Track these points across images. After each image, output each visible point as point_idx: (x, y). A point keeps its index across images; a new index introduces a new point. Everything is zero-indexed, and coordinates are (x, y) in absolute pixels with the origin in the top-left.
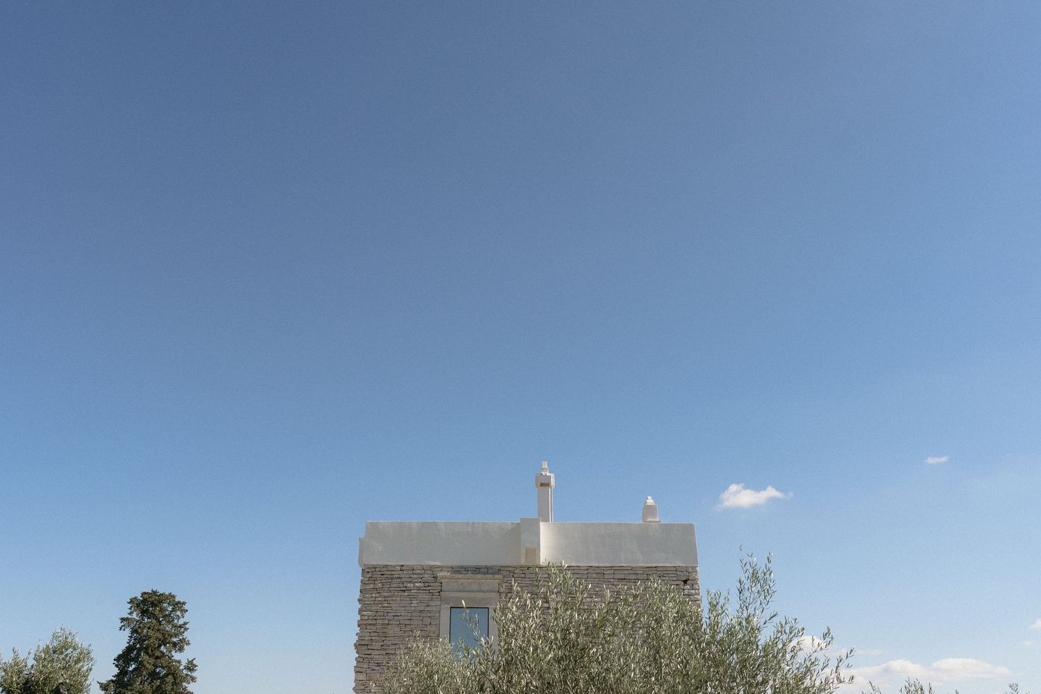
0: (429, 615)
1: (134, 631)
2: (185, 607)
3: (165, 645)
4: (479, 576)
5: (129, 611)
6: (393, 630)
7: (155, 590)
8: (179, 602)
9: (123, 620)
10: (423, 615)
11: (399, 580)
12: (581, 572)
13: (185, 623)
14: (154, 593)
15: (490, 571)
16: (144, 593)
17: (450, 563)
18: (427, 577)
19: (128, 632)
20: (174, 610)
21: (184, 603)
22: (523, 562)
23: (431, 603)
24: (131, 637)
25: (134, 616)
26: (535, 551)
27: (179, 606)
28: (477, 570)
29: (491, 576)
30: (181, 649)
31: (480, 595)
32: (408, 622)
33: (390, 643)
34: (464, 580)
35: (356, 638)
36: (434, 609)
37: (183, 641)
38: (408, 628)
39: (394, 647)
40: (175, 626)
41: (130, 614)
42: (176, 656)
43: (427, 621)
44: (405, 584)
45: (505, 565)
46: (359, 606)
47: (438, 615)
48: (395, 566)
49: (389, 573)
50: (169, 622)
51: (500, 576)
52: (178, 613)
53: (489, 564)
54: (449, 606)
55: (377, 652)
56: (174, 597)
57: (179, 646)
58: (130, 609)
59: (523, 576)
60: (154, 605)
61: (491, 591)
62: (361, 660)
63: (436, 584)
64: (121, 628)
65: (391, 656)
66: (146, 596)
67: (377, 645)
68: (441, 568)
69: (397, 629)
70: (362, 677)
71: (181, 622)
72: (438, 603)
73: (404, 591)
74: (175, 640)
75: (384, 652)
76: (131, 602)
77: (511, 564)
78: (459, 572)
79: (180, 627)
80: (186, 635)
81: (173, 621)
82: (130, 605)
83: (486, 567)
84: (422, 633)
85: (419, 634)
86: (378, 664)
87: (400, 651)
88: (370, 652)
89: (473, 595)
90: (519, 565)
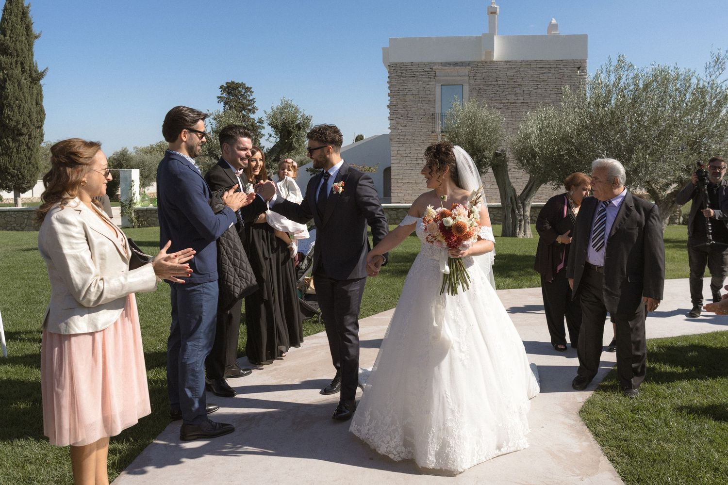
0: (429, 89)
1: (226, 104)
2: (252, 90)
3: (245, 111)
4: (457, 67)
5: (221, 93)
6: (409, 98)
7: (233, 81)
8: (248, 88)
9: (218, 97)
10: (425, 89)
11: (410, 71)
12: (517, 64)
13: (254, 99)
14: (233, 82)
15: (464, 64)
16: (227, 83)
17: (440, 61)
18: (427, 69)
19: (222, 103)
20: (246, 92)
21: (251, 88)
22: (483, 59)
23: (430, 83)
24: (225, 106)
25: (224, 95)
26: (491, 52)
27: (248, 89)
28: (456, 64)
29: (464, 67)
30: (254, 112)
31: (458, 78)
32: (417, 93)
33: (407, 105)
34: (448, 70)
35: (389, 102)
36: (432, 86)
37: (254, 108)
38: (417, 97)
39: (410, 106)
40: (248, 100)
41: (222, 94)
42: (252, 116)
43: (428, 92)
44: (415, 73)
45: (472, 61)
46: (389, 85)
47: (434, 89)
48: (408, 63)
49: (405, 67)
50: (244, 98)
51: (470, 67)
52: (249, 93)
53: (463, 60)
54: (440, 85)
55: (400, 109)
56: (244, 84)
57: (253, 110)
58: (221, 91)
59: (483, 67)
60: (233, 89)
61: (464, 76)
62: (392, 114)
63: (432, 73)
64: (218, 102)
65: (409, 111)
66: (229, 84)
67: (400, 106)
68: (435, 64)
69: (411, 97)
70: (393, 122)
71: (251, 98)
72: (434, 83)
73: (414, 77)
74: (249, 107)
75: (405, 109)
76: (221, 87)
77: (475, 61)
78: (445, 65)
79: (251, 100)
80: (255, 105)
81: (246, 97)
82: (221, 90)
83: (461, 63)
84: (426, 99)
85: (424, 99)
86: (402, 116)
87: (413, 109)
88: (397, 109)
89: (454, 78)
90: (480, 60)
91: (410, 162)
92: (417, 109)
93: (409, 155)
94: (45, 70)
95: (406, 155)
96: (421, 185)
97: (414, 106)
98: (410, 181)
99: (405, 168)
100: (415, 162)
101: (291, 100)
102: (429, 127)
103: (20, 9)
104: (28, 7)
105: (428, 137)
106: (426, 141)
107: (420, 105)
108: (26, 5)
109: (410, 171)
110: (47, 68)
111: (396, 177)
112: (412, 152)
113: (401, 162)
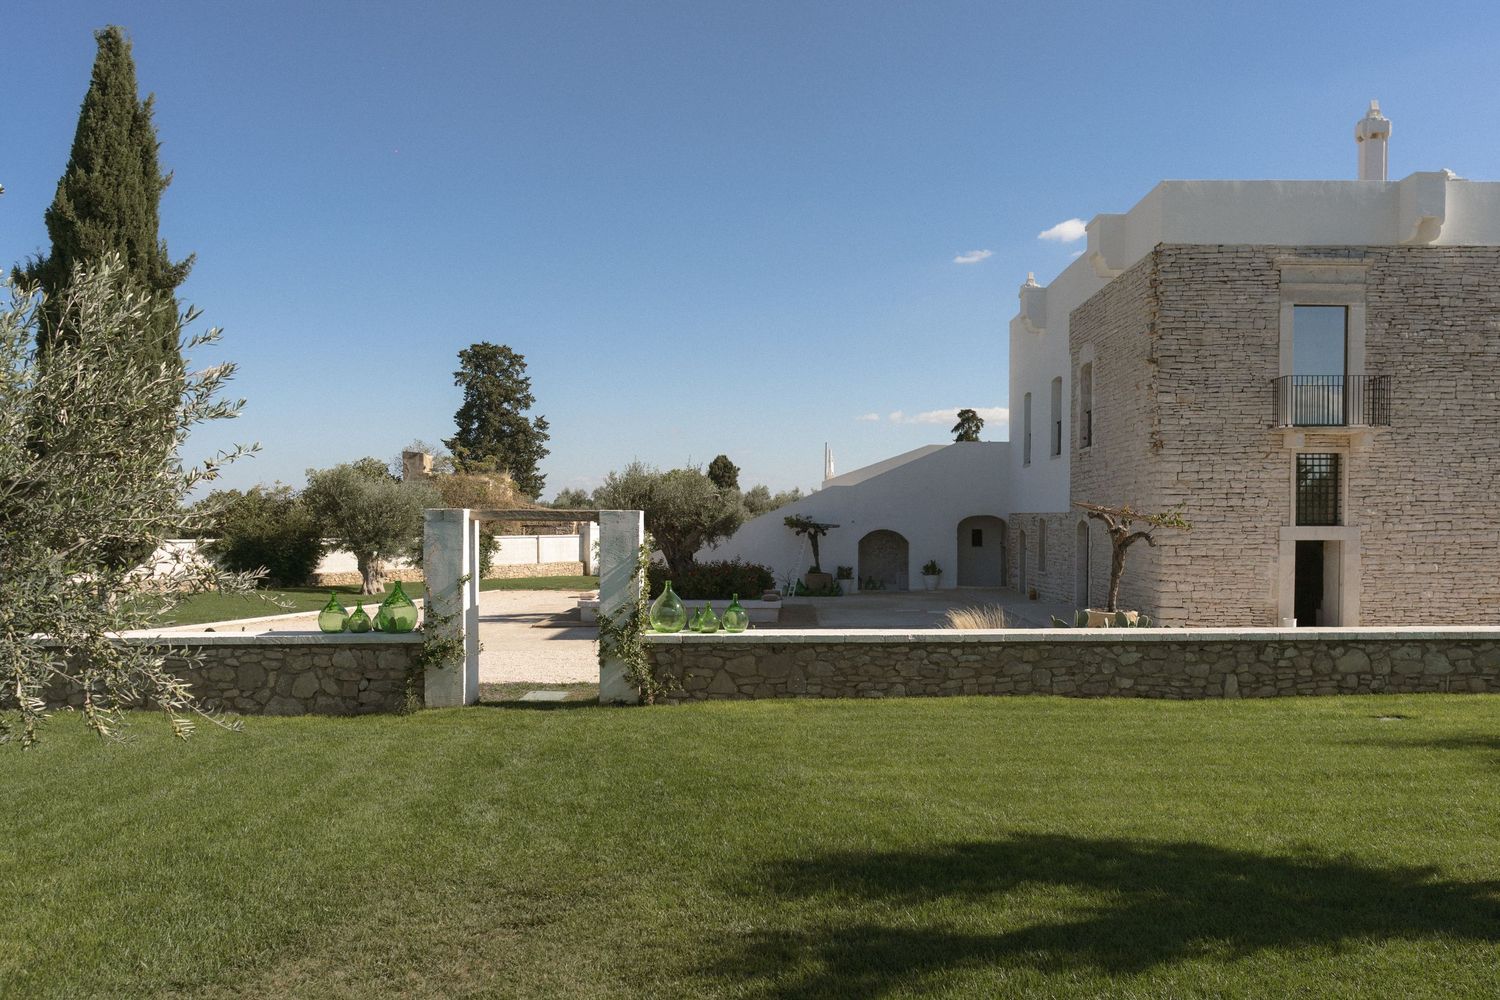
0: (1263, 315)
1: (470, 387)
2: (524, 361)
3: (509, 402)
4: (1340, 260)
5: (462, 365)
6: (1211, 336)
7: (486, 342)
8: (516, 356)
9: (457, 374)
10: (1253, 316)
11: (1216, 266)
12: (1488, 254)
13: (527, 379)
14: (485, 345)
15: (1352, 253)
16: (473, 346)
17: (1293, 242)
18: (1259, 262)
19: (464, 386)
20: (512, 364)
21: (522, 357)
23: (1265, 299)
24: (467, 393)
25: (467, 370)
26: (1430, 225)
27: (516, 360)
28: (1332, 252)
29: (1357, 260)
30: (527, 406)
31: (1341, 288)
32: (1233, 326)
33: (1207, 353)
34: (1315, 265)
35: (1153, 348)
36: (1270, 307)
37: (528, 397)
38: (1233, 333)
39: (1214, 359)
40: (515, 381)
41: (464, 368)
42: (523, 413)
43: (1261, 323)
44: (1227, 273)
45: (1375, 244)
47: (1276, 315)
48: (1210, 247)
49: (1202, 256)
50: (509, 378)
51: (1368, 261)
52: (517, 367)
53: (1352, 243)
54: (1292, 303)
55: (1188, 366)
56: (509, 349)
57: (526, 402)
58: (462, 362)
59: (1402, 260)
60: (487, 358)
61: (1355, 282)
62: (1166, 376)
63: (1273, 272)
64: (456, 384)
65: (1210, 372)
66: (477, 349)
67: (1189, 357)
68: (1279, 249)
69: (1217, 335)
70: (1167, 399)
71: (522, 377)
72: (1276, 299)
73: (1225, 282)
74: (519, 396)
75: (1200, 366)
76: (462, 354)
77: (1379, 244)
78: (1307, 256)
79: (522, 382)
80: (530, 390)
81: (512, 376)
82: (461, 359)
83: (1346, 248)
84: (1255, 341)
85: (1249, 341)
86: (1192, 383)
87: (1222, 365)
88: (1179, 366)
89: (1327, 288)
90: (1395, 244)
91: (1211, 503)
92: (1230, 365)
93: (1207, 485)
94: (188, 260)
95: (1200, 485)
96: (1239, 562)
97: (1223, 357)
98: (1210, 553)
99: (1199, 518)
100: (1224, 503)
102: (1262, 412)
104: (147, 104)
105: (1258, 437)
106: (1253, 449)
107: (1239, 355)
108: (141, 98)
109: (1210, 525)
110: (192, 256)
111: (1174, 542)
112: (1216, 476)
113: (1188, 503)
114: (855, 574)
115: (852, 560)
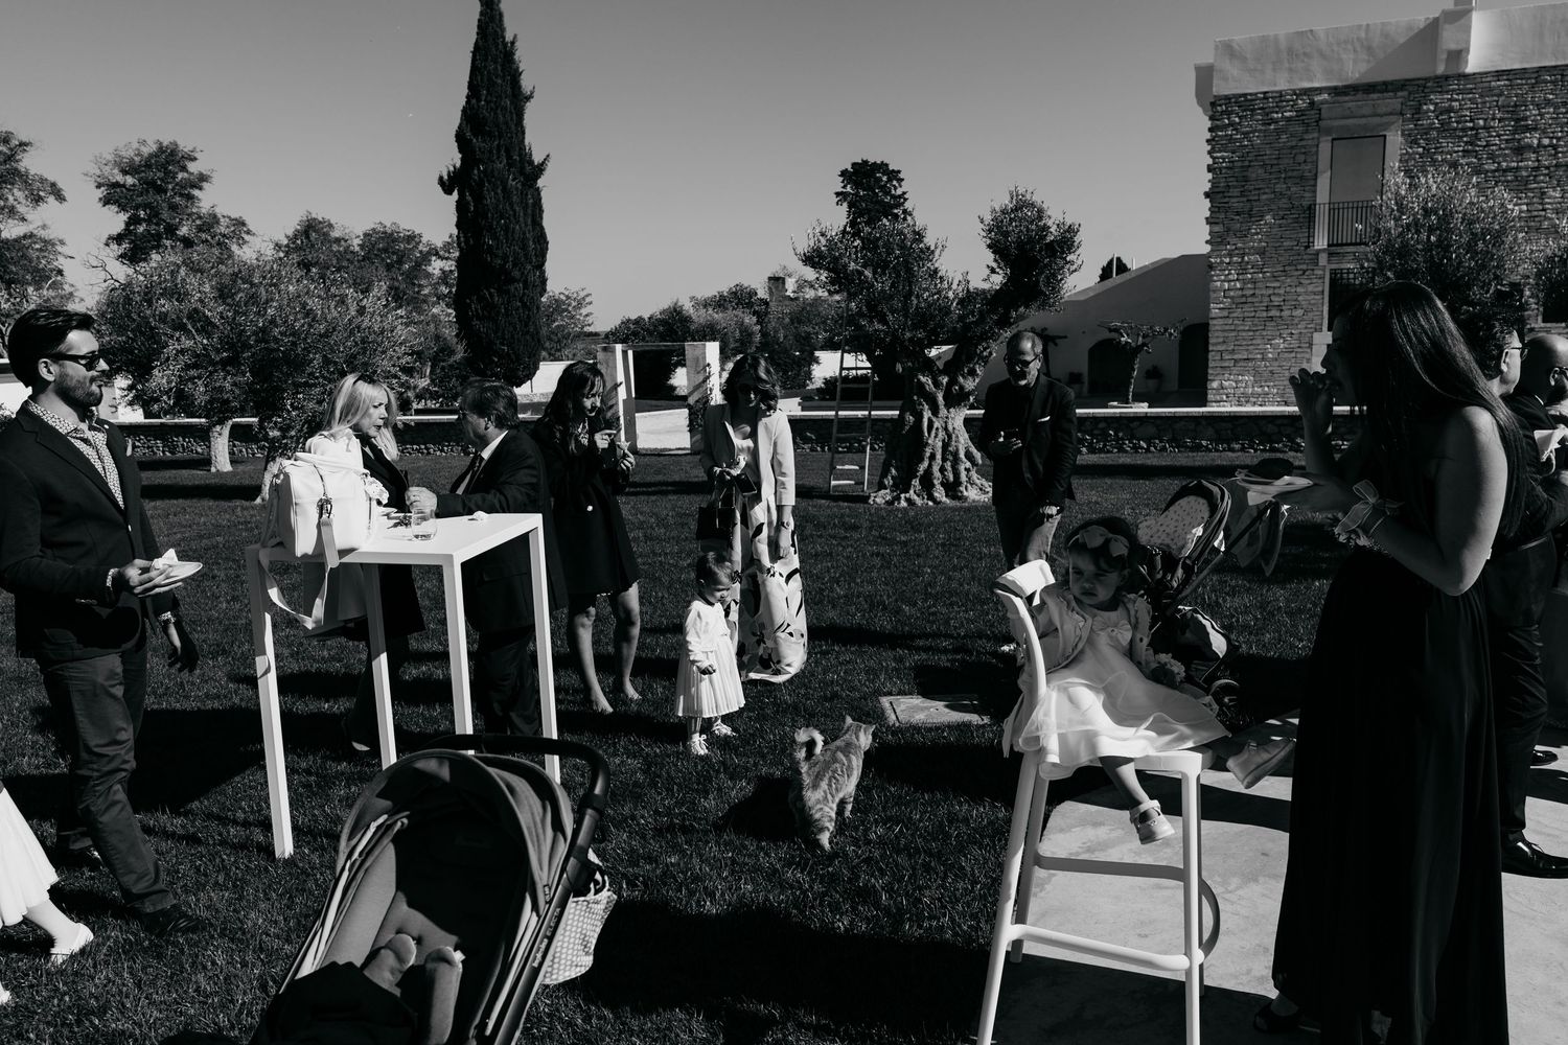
0: (1303, 150)
1: (851, 206)
2: (901, 176)
4: (1375, 96)
5: (843, 185)
6: (1256, 172)
7: (865, 159)
8: (893, 171)
9: (838, 194)
10: (1294, 152)
11: (1261, 112)
12: (1528, 76)
13: (904, 193)
14: (865, 162)
15: (1390, 87)
16: (854, 165)
17: (1333, 83)
18: (1301, 103)
19: (845, 205)
20: (890, 180)
21: (899, 172)
22: (1441, 69)
23: (1306, 137)
25: (849, 189)
26: (1461, 54)
27: (894, 175)
28: (1371, 88)
29: (1391, 94)
31: (1377, 120)
32: (1276, 162)
33: (1251, 187)
34: (1350, 103)
35: (1209, 185)
36: (1310, 142)
37: (905, 212)
38: (1275, 169)
39: (1257, 192)
40: (893, 197)
41: (844, 187)
43: (1301, 158)
44: (1271, 116)
45: (1410, 78)
46: (1209, 148)
47: (1315, 149)
48: (1256, 94)
49: (1248, 103)
50: (886, 194)
51: (1405, 93)
52: (895, 183)
53: (1389, 78)
54: (1330, 138)
55: (1234, 200)
56: (887, 165)
58: (843, 182)
59: (1441, 90)
60: (866, 175)
61: (1391, 114)
62: (1216, 210)
63: (1313, 112)
64: (837, 204)
65: (1254, 202)
66: (857, 167)
67: (1235, 192)
68: (1320, 90)
69: (1261, 171)
70: (1217, 228)
71: (899, 192)
72: (1316, 135)
73: (1269, 125)
74: (896, 211)
75: (1245, 199)
76: (842, 173)
77: (1419, 76)
78: (1346, 94)
79: (900, 197)
80: (907, 205)
81: (890, 191)
82: (841, 178)
83: (1385, 83)
84: (1295, 174)
85: (1290, 174)
86: (1238, 214)
87: (1264, 197)
88: (1226, 200)
89: (1364, 121)
90: (1432, 75)
91: (1253, 314)
92: (1273, 196)
93: (1249, 300)
94: (545, 159)
95: (1244, 300)
96: (1277, 364)
97: (1267, 190)
98: (1250, 356)
99: (1242, 328)
100: (1265, 314)
101: (1030, 191)
102: (1300, 235)
103: (500, 47)
104: (513, 43)
105: (1296, 257)
106: (1290, 268)
107: (1280, 187)
108: (509, 37)
109: (1251, 334)
110: (548, 156)
111: (1220, 348)
112: (1257, 292)
113: (1232, 315)
114: (1086, 379)
115: (1083, 366)
